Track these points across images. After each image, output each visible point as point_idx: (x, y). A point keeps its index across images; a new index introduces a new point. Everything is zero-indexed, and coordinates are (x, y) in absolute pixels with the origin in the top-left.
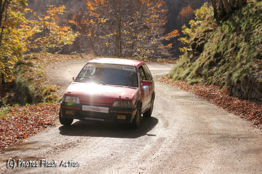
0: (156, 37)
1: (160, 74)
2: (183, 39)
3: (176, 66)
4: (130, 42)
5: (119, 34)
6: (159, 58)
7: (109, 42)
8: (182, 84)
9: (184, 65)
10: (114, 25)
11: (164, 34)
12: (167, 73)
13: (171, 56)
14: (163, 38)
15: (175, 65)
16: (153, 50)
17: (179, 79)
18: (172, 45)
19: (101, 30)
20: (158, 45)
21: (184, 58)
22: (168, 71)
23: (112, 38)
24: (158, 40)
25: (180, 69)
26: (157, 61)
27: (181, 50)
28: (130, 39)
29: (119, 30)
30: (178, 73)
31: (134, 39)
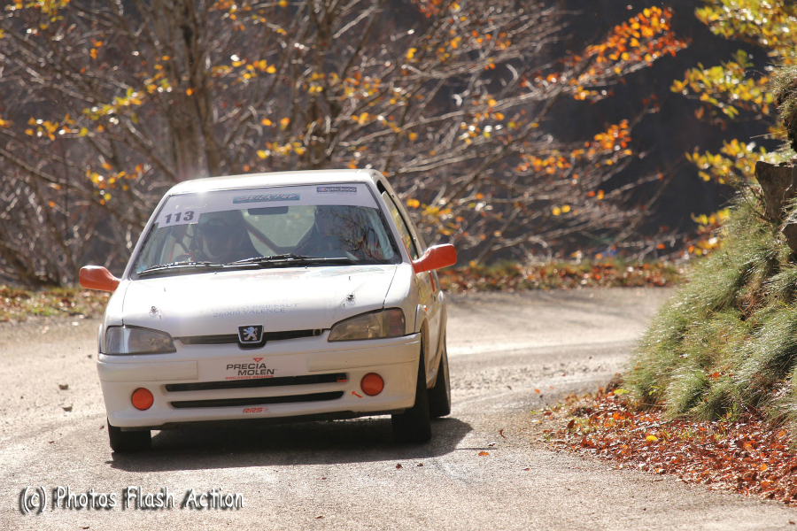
0: (496, 79)
1: (558, 382)
2: (721, 77)
3: (672, 301)
4: (282, 150)
5: (189, 92)
6: (537, 249)
7: (115, 162)
8: (740, 444)
9: (746, 293)
11: (557, 56)
12: (614, 365)
13: (626, 223)
14: (549, 87)
15: (669, 293)
16: (482, 190)
18: (632, 135)
19: (37, 68)
20: (514, 148)
21: (740, 230)
22: (623, 351)
23: (139, 127)
24: (509, 103)
25: (714, 324)
26: (518, 275)
27: (707, 171)
28: (285, 122)
29: (191, 60)
30: (706, 362)
31: (315, 119)
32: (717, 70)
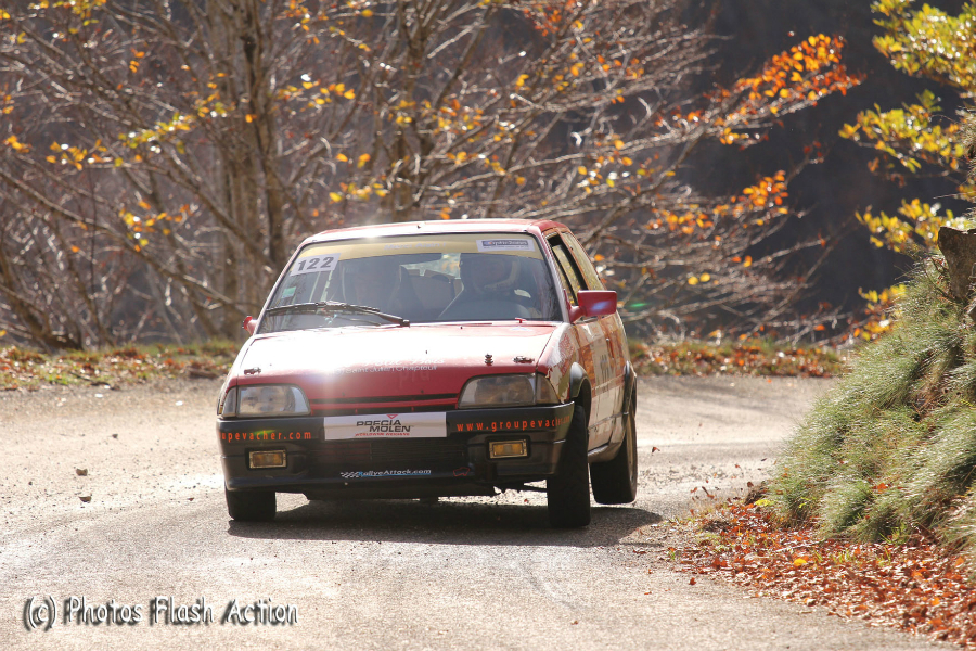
0: (625, 115)
2: (897, 121)
3: (835, 393)
4: (361, 192)
5: (249, 119)
6: (668, 325)
7: (153, 199)
8: (907, 572)
9: (921, 388)
11: (701, 90)
12: (756, 471)
13: (778, 298)
14: (690, 127)
15: (827, 385)
16: (603, 251)
17: (883, 527)
18: (789, 189)
19: (64, 81)
20: (644, 200)
21: (916, 311)
22: (768, 453)
23: (185, 159)
24: (640, 145)
25: (882, 425)
26: (643, 356)
27: (881, 236)
28: (364, 158)
29: (253, 79)
30: (870, 470)
31: (401, 157)
32: (897, 114)
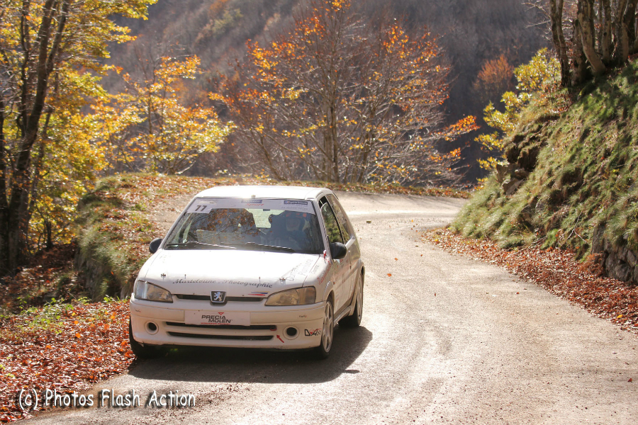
0: (422, 132)
1: (432, 224)
2: (487, 138)
3: (469, 203)
4: (357, 146)
5: (331, 127)
6: (430, 184)
7: (306, 145)
8: (483, 247)
9: (490, 203)
10: (318, 104)
11: (442, 127)
12: (449, 220)
13: (457, 179)
14: (437, 136)
15: (467, 201)
16: (415, 165)
17: (478, 236)
18: (461, 152)
19: (287, 116)
20: (426, 153)
21: (490, 184)
22: (451, 216)
23: (315, 136)
24: (425, 140)
25: (479, 211)
26: (423, 191)
27: (482, 165)
28: (358, 139)
29: (332, 118)
30: (476, 222)
31: (367, 138)
32: (488, 136)
